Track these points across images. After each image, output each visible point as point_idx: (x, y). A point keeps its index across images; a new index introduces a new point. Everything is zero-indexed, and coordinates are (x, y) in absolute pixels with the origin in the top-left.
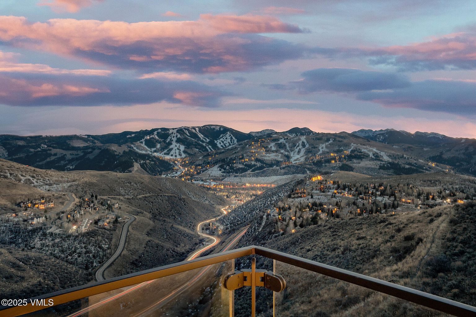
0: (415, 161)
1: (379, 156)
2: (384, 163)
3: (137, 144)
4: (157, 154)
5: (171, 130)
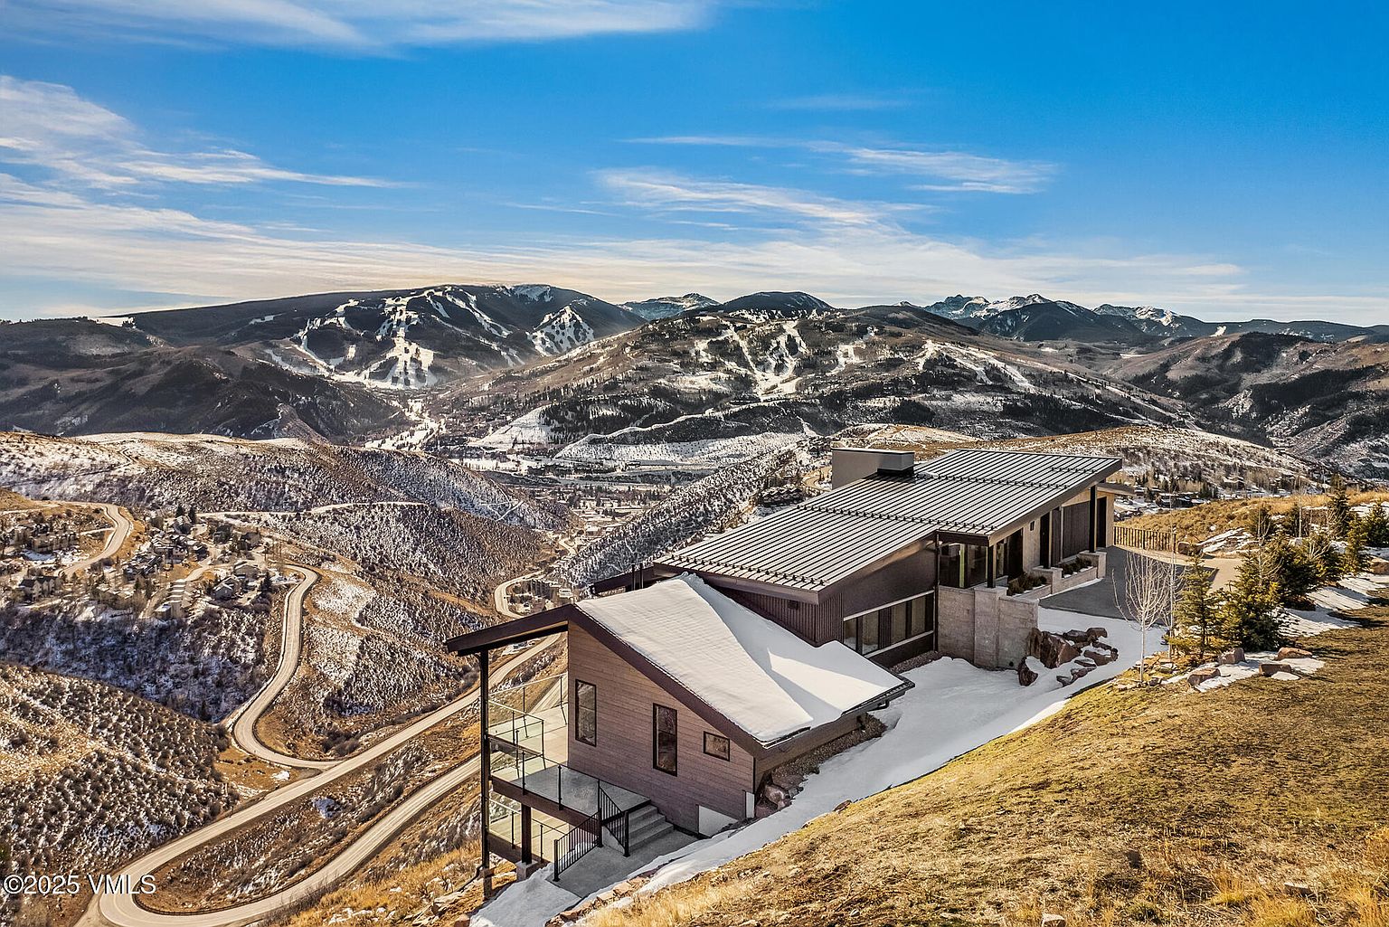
0: (1097, 391)
1: (1003, 377)
2: (1015, 397)
3: (282, 346)
4: (350, 377)
5: (389, 301)
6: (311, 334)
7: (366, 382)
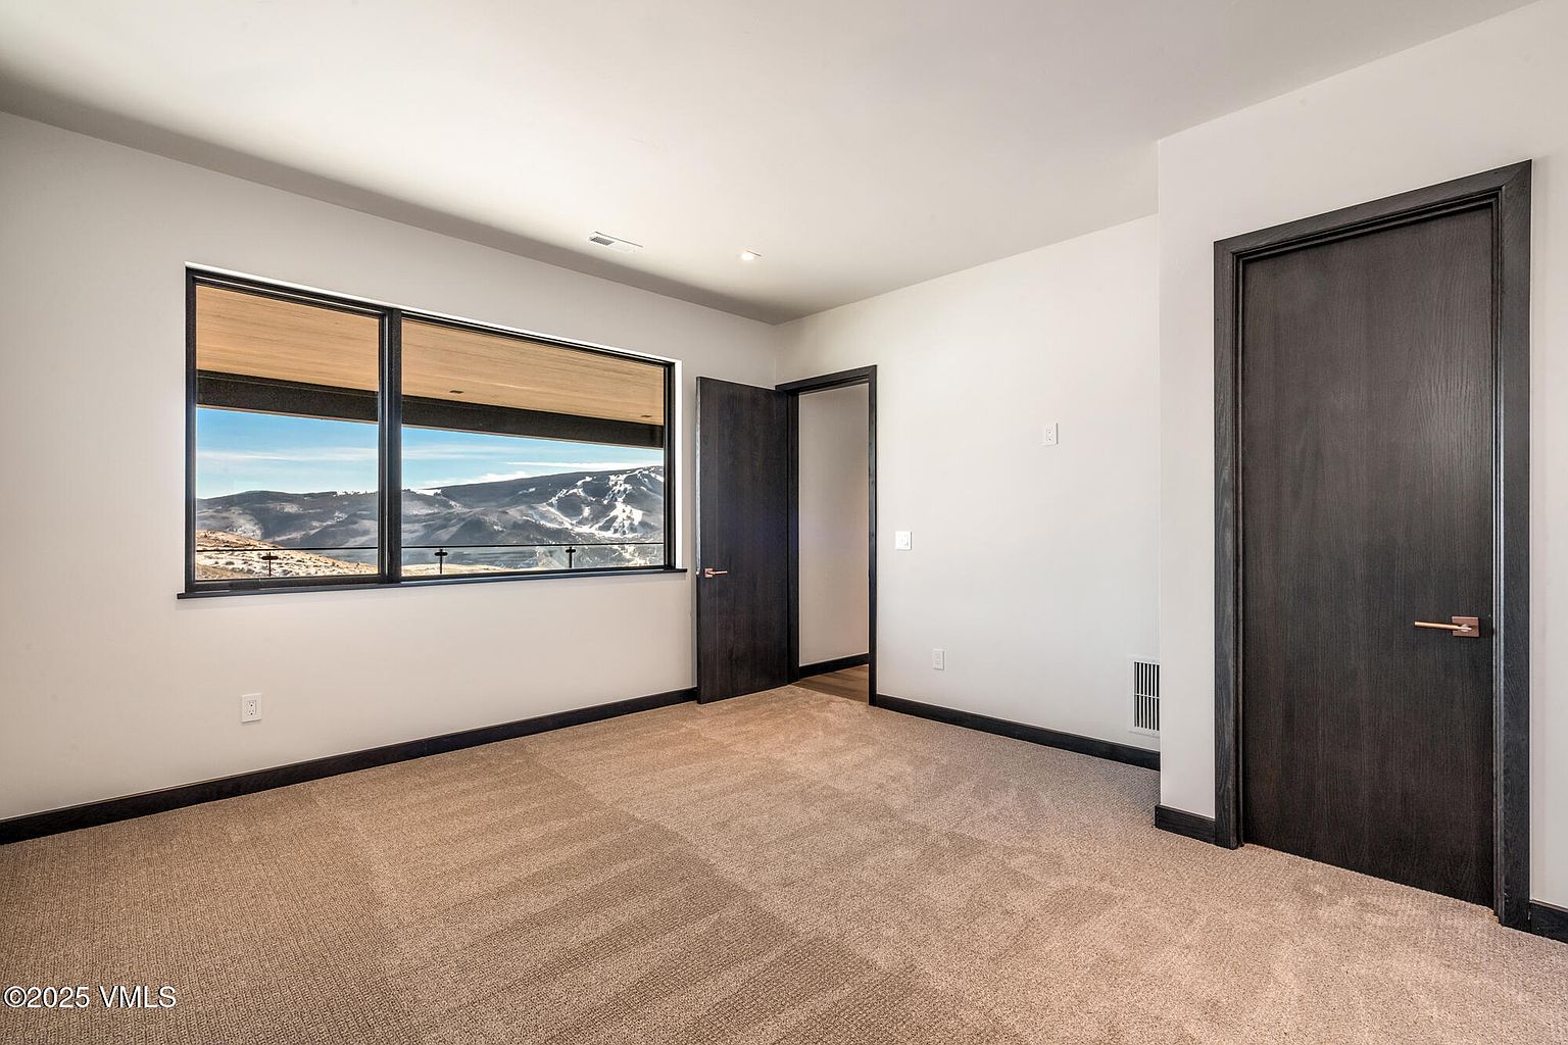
3: (540, 509)
4: (585, 529)
5: (612, 477)
6: (560, 500)
7: (596, 532)
